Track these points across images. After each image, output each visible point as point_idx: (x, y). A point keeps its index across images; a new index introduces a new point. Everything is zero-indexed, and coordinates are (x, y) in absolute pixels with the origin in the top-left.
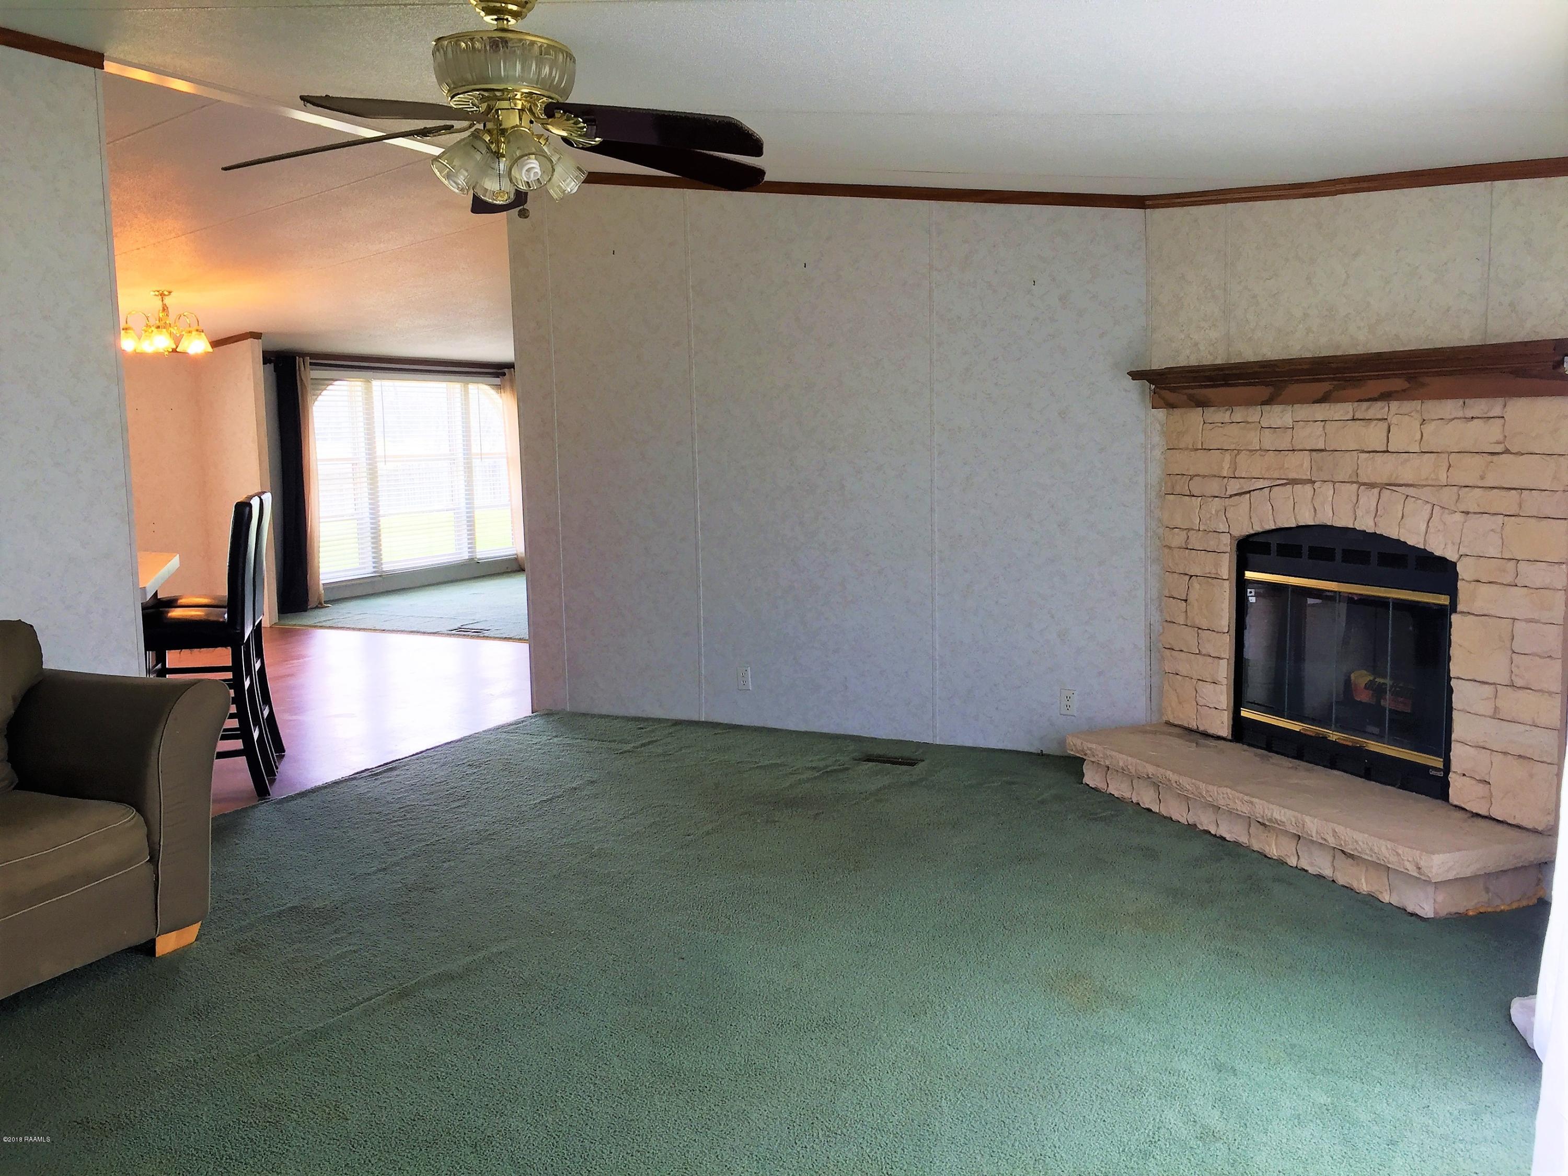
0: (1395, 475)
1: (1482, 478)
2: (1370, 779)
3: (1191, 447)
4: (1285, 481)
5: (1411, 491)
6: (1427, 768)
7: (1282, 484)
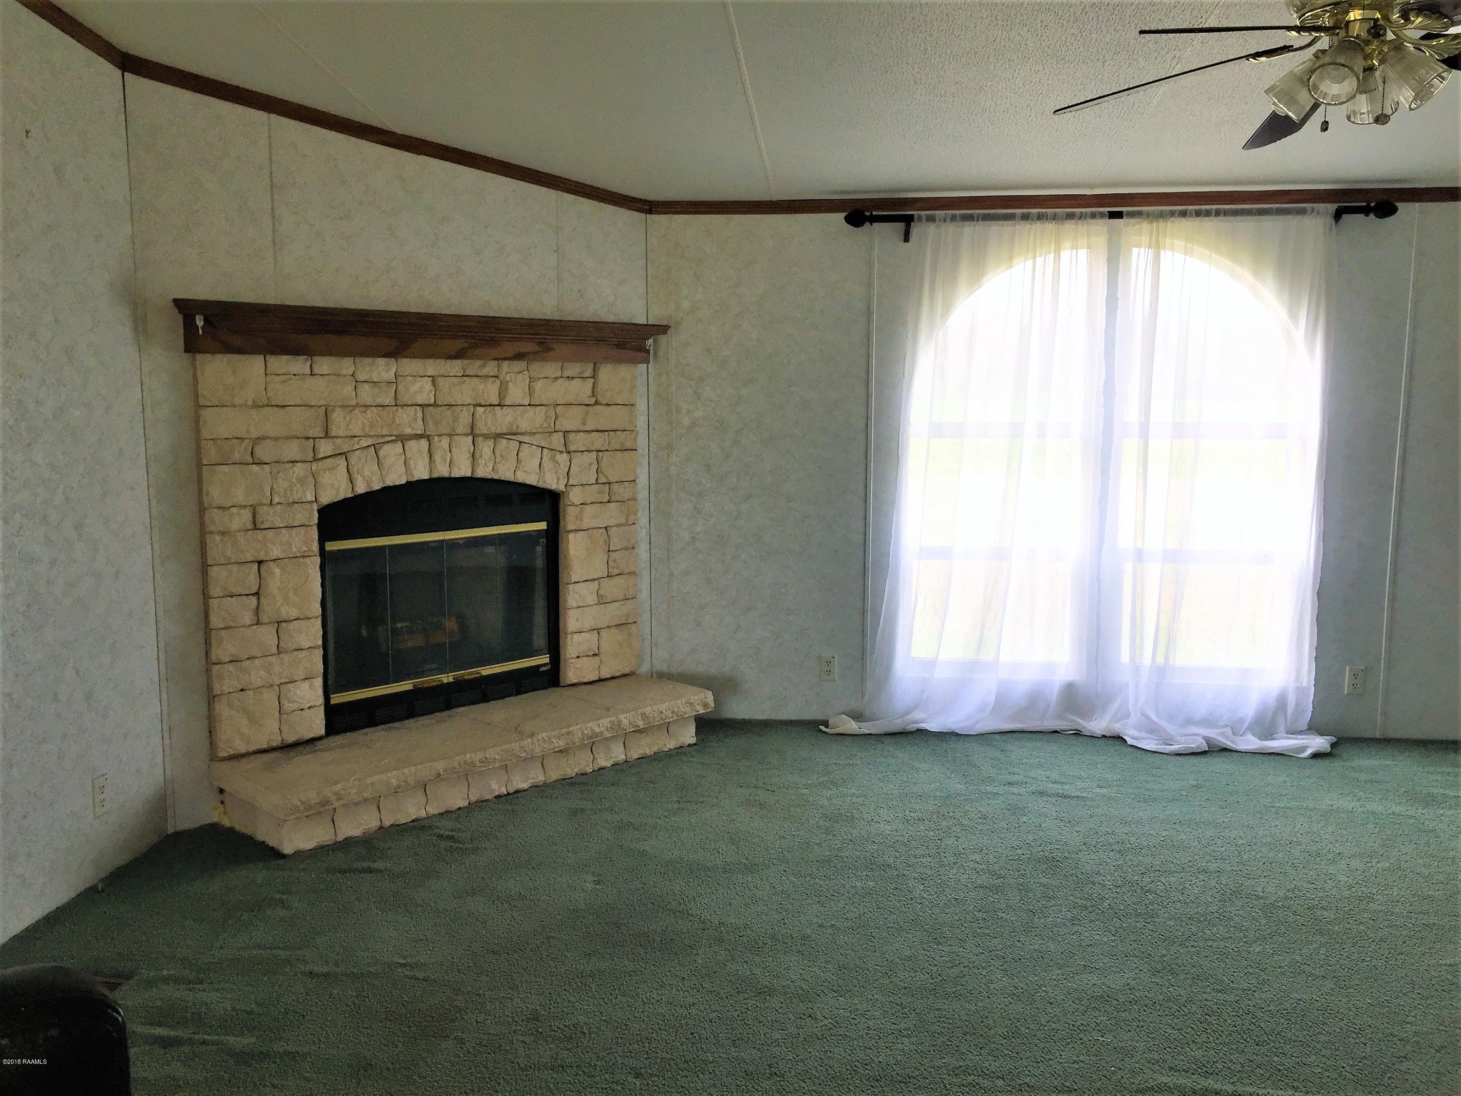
0: (515, 427)
1: (584, 424)
2: (488, 701)
3: (250, 403)
4: (394, 438)
5: (525, 439)
6: (538, 667)
7: (392, 441)
